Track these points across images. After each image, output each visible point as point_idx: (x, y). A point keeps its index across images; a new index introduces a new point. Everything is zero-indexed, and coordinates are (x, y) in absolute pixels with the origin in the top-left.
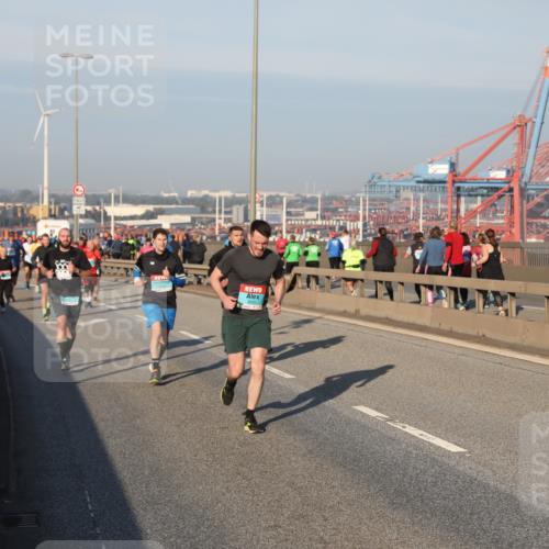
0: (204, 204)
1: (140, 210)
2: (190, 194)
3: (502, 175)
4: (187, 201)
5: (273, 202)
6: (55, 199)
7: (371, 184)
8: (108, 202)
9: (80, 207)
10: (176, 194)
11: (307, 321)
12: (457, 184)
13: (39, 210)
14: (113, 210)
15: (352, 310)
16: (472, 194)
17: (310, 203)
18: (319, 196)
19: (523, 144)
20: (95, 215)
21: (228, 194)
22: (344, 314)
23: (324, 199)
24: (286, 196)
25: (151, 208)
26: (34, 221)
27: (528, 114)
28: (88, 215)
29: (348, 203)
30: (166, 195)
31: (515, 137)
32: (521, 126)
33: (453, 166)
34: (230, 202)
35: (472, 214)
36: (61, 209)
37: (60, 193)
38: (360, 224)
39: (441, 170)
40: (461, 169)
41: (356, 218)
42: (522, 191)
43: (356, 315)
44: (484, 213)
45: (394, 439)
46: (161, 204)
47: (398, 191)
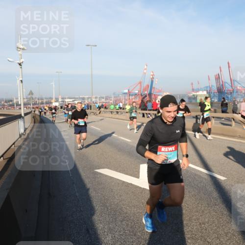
0: (83, 99)
1: (71, 100)
2: (81, 97)
3: (137, 92)
4: (80, 98)
5: (96, 98)
6: (56, 98)
7: (114, 94)
8: (65, 98)
9: (60, 100)
10: (78, 97)
11: (102, 119)
12: (129, 94)
13: (53, 101)
14: (67, 100)
15: (111, 117)
16: (132, 95)
17: (103, 98)
18: (104, 96)
19: (141, 86)
20: (63, 101)
21: (87, 96)
22: (110, 118)
23: (106, 97)
24: (98, 97)
25: (73, 99)
26: (52, 103)
27: (142, 81)
28: (62, 101)
29: (110, 98)
30: (76, 97)
31: (139, 85)
32: (140, 83)
33: (129, 90)
34: (88, 98)
35: (132, 99)
36: (57, 101)
37: (57, 97)
38: (112, 101)
39: (126, 91)
40: (130, 91)
41: (111, 100)
42: (141, 94)
43: (112, 118)
44: (135, 99)
45: (119, 140)
46: (75, 99)
47: (119, 95)
